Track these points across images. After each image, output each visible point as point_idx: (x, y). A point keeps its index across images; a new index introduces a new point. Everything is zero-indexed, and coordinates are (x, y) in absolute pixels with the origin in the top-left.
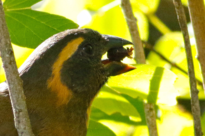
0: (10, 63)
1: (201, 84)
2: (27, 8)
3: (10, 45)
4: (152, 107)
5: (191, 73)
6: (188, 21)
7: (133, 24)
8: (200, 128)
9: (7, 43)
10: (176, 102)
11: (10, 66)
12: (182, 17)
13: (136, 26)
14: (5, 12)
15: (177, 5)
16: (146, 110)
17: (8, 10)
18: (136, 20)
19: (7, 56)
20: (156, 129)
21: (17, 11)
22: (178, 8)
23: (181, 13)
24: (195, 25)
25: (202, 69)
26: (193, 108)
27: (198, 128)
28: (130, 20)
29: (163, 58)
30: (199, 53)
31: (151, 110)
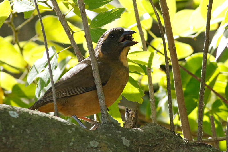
0: (92, 51)
1: (169, 59)
2: (99, 28)
3: (92, 43)
4: (150, 69)
5: (166, 55)
6: (165, 33)
7: (142, 34)
8: (169, 78)
9: (90, 42)
10: (159, 67)
11: (91, 52)
12: (162, 32)
13: (143, 35)
14: (90, 29)
15: (160, 27)
16: (147, 70)
17: (91, 28)
18: (143, 33)
19: (90, 47)
20: (151, 78)
21: (95, 29)
22: (160, 28)
23: (162, 30)
24: (167, 35)
25: (170, 53)
26: (166, 69)
27: (168, 77)
28: (141, 33)
29: (154, 49)
30: (169, 46)
31: (149, 70)
